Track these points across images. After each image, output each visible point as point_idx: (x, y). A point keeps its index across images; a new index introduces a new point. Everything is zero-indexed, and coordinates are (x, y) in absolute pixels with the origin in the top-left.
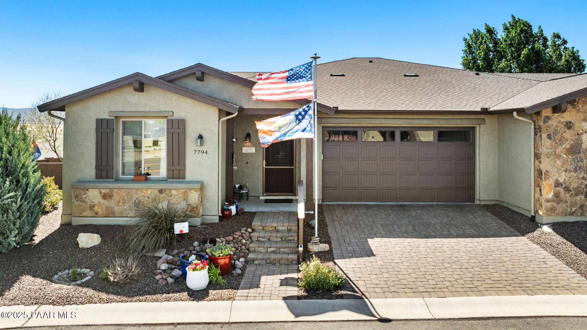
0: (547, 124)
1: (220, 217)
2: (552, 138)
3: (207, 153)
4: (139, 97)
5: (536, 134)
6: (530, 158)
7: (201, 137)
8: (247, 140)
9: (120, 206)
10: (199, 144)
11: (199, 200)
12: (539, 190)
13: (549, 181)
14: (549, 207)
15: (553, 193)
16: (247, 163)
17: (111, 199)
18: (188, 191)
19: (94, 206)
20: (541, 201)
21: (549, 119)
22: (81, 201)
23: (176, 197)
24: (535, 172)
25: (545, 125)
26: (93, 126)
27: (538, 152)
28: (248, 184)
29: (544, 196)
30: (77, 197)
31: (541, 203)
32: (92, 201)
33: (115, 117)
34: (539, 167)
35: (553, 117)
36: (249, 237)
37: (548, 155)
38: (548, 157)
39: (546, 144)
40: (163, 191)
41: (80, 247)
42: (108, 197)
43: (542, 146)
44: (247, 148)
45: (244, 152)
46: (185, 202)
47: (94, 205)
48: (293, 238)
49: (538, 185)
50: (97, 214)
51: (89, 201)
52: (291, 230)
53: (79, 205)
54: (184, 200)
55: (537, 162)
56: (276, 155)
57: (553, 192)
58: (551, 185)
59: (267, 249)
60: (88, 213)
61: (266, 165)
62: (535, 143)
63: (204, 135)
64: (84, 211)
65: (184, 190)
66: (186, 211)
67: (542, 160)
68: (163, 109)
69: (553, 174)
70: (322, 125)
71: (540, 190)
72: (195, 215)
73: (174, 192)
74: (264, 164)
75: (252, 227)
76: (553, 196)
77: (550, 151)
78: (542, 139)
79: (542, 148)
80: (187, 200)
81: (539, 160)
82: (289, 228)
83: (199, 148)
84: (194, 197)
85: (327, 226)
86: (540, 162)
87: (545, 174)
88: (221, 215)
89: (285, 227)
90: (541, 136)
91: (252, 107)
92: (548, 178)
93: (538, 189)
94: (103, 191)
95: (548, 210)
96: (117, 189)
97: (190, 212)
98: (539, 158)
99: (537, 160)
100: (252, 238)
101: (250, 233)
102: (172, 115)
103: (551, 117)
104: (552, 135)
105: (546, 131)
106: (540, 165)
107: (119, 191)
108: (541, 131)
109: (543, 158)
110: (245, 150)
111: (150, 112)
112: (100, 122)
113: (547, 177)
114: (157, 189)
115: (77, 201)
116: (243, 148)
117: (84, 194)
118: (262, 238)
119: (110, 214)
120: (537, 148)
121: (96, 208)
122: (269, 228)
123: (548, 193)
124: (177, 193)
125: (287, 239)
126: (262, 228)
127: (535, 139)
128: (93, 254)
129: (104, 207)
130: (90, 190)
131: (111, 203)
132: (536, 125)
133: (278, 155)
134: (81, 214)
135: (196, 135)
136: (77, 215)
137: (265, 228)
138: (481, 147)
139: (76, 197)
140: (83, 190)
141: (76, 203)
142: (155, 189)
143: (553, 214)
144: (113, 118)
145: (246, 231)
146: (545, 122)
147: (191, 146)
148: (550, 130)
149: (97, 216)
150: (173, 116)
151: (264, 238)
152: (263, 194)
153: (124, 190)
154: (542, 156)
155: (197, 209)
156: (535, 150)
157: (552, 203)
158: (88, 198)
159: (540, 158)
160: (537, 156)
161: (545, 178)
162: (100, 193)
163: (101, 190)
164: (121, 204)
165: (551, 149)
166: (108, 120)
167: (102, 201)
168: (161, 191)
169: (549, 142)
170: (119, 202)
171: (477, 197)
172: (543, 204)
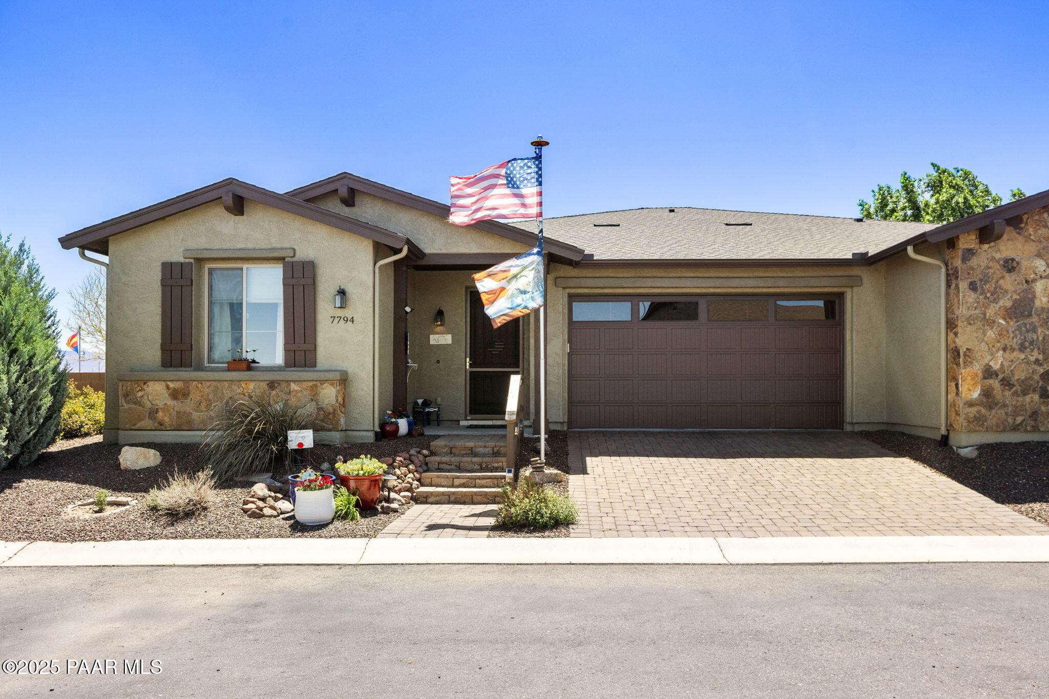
0: (970, 263)
1: (376, 433)
2: (979, 290)
3: (353, 321)
4: (236, 225)
5: (948, 285)
6: (940, 333)
7: (342, 292)
8: (437, 322)
9: (202, 411)
10: (338, 305)
11: (337, 400)
12: (954, 386)
13: (972, 367)
14: (972, 415)
15: (979, 390)
16: (438, 362)
17: (186, 399)
18: (319, 384)
19: (157, 411)
20: (957, 406)
21: (973, 254)
22: (135, 403)
23: (299, 395)
24: (949, 355)
25: (964, 266)
26: (156, 276)
27: (952, 316)
28: (439, 399)
29: (963, 395)
30: (128, 395)
31: (957, 409)
32: (153, 402)
33: (194, 259)
34: (954, 345)
35: (979, 250)
36: (424, 463)
37: (970, 320)
38: (970, 324)
39: (967, 298)
40: (276, 385)
41: (122, 468)
42: (180, 396)
43: (959, 303)
44: (438, 335)
45: (432, 342)
46: (314, 403)
47: (157, 409)
48: (501, 464)
49: (952, 377)
50: (161, 425)
51: (148, 403)
52: (499, 454)
53: (131, 410)
54: (312, 400)
55: (951, 335)
56: (489, 349)
57: (980, 388)
58: (976, 375)
59: (453, 481)
60: (146, 423)
61: (471, 365)
62: (948, 301)
63: (349, 289)
64: (140, 420)
65: (311, 384)
66: (316, 419)
67: (959, 330)
68: (276, 245)
69: (980, 354)
70: (568, 291)
71: (957, 385)
72: (331, 427)
73: (294, 387)
74: (468, 364)
75: (431, 448)
76: (980, 394)
77: (974, 312)
78: (958, 292)
79: (959, 308)
80: (317, 402)
81: (954, 331)
82: (496, 449)
83: (339, 313)
84: (329, 394)
85: (567, 455)
86: (956, 334)
87: (965, 355)
88: (379, 430)
89: (490, 449)
90: (957, 286)
91: (439, 252)
92: (971, 363)
93: (953, 384)
94: (171, 385)
95: (971, 420)
96: (196, 382)
97: (322, 421)
98: (954, 328)
99: (951, 331)
100: (429, 465)
101: (426, 456)
102: (292, 255)
103: (977, 250)
104: (979, 284)
105: (967, 277)
106: (957, 340)
107: (199, 385)
108: (957, 278)
109: (961, 326)
110: (434, 339)
111: (254, 249)
112: (169, 269)
113: (969, 360)
114: (265, 381)
115: (128, 402)
116: (431, 337)
117: (140, 390)
118: (447, 464)
119: (184, 423)
120: (950, 310)
121: (160, 414)
122: (461, 450)
123: (970, 390)
124: (300, 389)
125: (490, 466)
126: (449, 451)
127: (947, 294)
128: (142, 478)
129: (175, 413)
130: (150, 383)
131: (187, 406)
132: (950, 268)
133: (492, 349)
134: (135, 425)
135: (333, 290)
136: (128, 426)
137: (453, 450)
138: (854, 327)
139: (126, 395)
140: (137, 383)
141: (126, 406)
142: (262, 381)
143: (981, 429)
144: (192, 261)
145: (419, 452)
146: (964, 260)
147: (325, 309)
148: (975, 274)
149: (163, 428)
150: (294, 256)
151: (449, 465)
152: (466, 416)
153: (208, 383)
154: (959, 321)
155: (334, 416)
156: (948, 313)
157: (979, 408)
158: (146, 397)
159: (956, 326)
160: (951, 325)
161: (965, 363)
162: (168, 387)
163: (168, 383)
164: (203, 407)
165: (976, 308)
166: (182, 263)
167: (171, 402)
168: (272, 385)
169: (972, 297)
170: (200, 404)
171: (848, 419)
172: (961, 409)
